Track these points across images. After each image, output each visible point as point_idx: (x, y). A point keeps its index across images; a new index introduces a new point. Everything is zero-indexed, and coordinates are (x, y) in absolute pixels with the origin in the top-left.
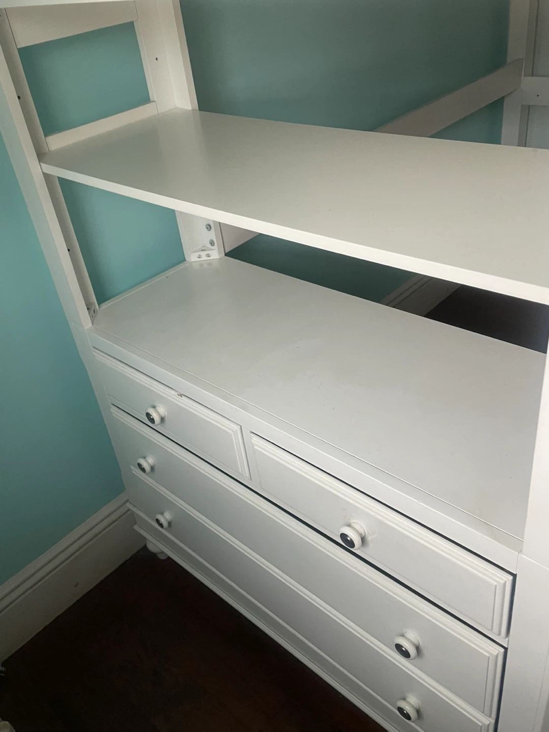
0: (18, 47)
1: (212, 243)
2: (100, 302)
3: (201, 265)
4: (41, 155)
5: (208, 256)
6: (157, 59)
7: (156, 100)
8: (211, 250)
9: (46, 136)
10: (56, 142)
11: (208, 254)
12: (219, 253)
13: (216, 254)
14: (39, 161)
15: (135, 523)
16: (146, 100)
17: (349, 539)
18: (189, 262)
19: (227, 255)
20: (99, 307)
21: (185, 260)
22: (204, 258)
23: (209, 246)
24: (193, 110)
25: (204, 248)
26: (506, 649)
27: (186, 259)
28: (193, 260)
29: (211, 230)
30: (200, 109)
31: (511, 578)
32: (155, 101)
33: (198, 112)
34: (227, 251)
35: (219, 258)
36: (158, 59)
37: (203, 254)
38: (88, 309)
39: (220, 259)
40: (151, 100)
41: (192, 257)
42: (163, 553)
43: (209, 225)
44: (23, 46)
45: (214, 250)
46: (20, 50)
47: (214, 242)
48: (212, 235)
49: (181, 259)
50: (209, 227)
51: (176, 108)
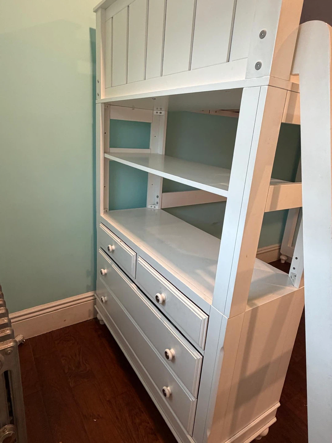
0: (111, 118)
1: (157, 203)
3: (151, 210)
4: (105, 152)
5: (155, 207)
6: (155, 136)
8: (156, 205)
9: (110, 147)
10: (113, 150)
12: (159, 208)
13: (157, 207)
15: (96, 304)
16: (148, 147)
17: (158, 298)
19: (161, 209)
20: (109, 211)
21: (146, 207)
22: (153, 207)
25: (154, 204)
26: (203, 357)
28: (149, 207)
31: (208, 317)
33: (164, 156)
37: (153, 206)
38: (104, 209)
39: (159, 210)
40: (150, 148)
41: (149, 206)
42: (103, 321)
46: (111, 120)
48: (158, 200)
49: (145, 206)
50: (158, 197)
51: (157, 153)
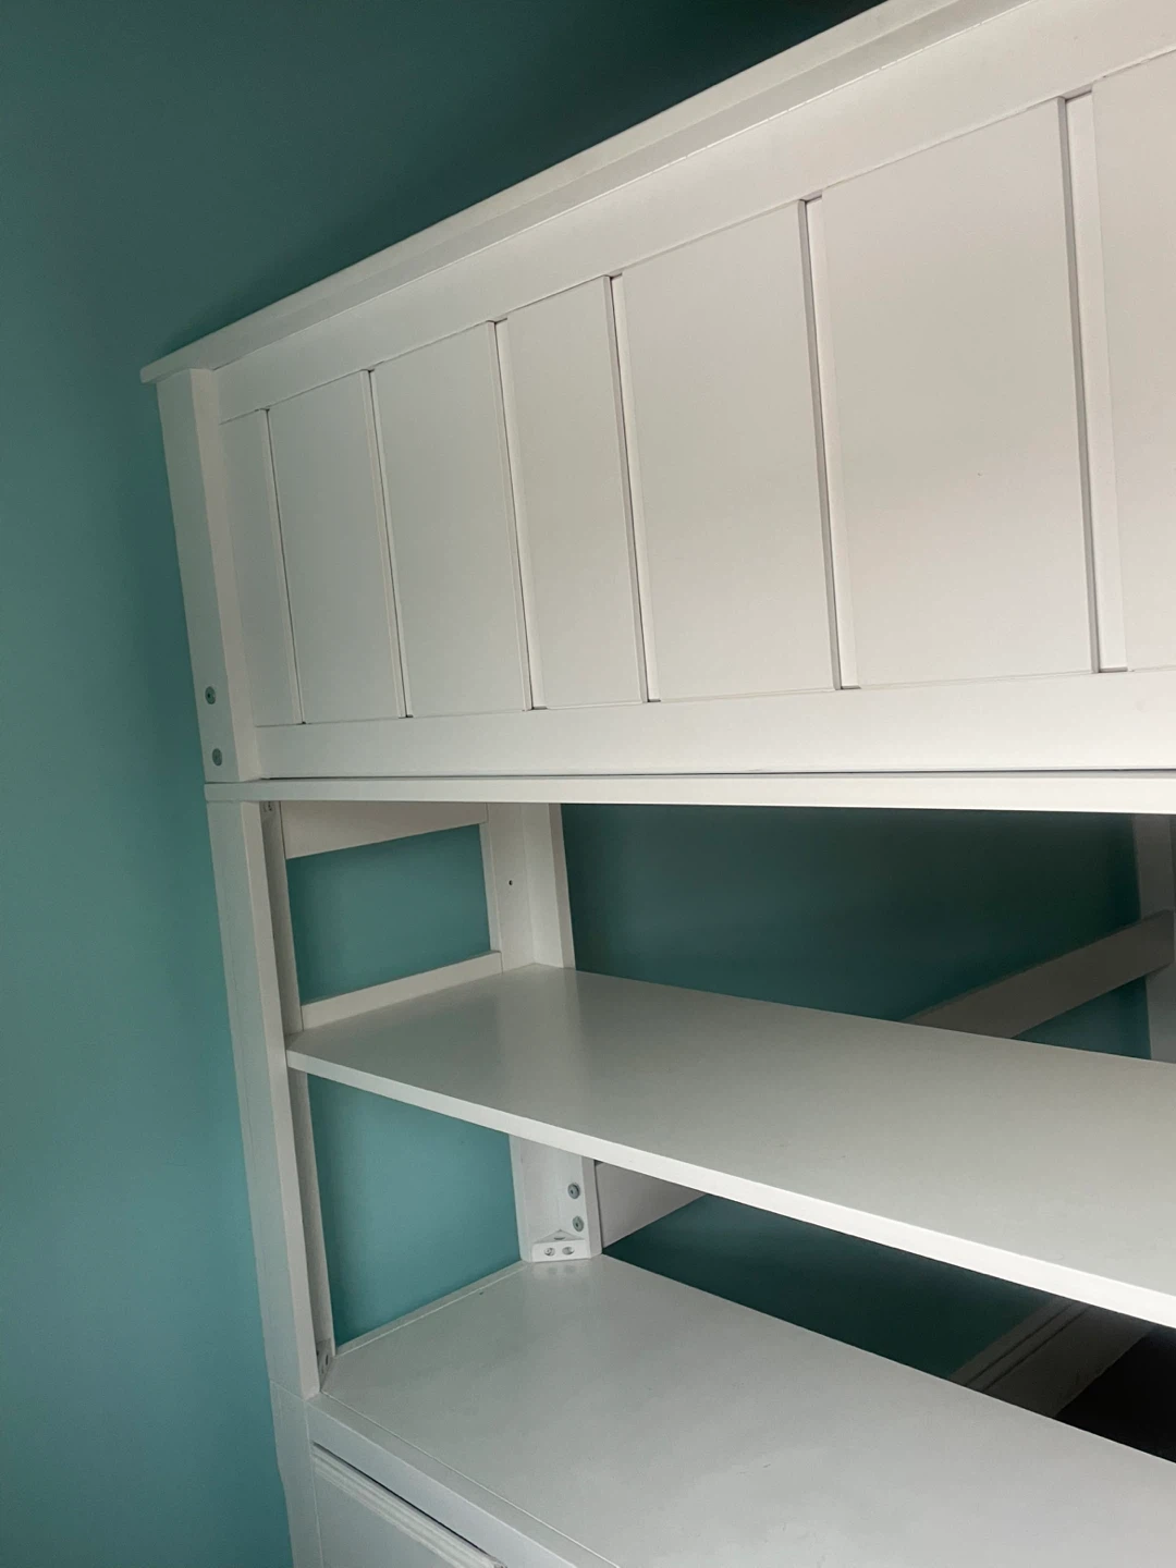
0: (288, 858)
1: (578, 1224)
2: (340, 1341)
3: (552, 1271)
4: (291, 1037)
5: (568, 1251)
6: (510, 883)
7: (501, 949)
8: (574, 1238)
9: (302, 1004)
10: (320, 1015)
11: (568, 1248)
12: (592, 1246)
13: (584, 1249)
14: (287, 1048)
16: (483, 948)
18: (527, 1263)
19: (605, 1251)
20: (337, 1353)
21: (519, 1259)
22: (559, 1256)
23: (572, 1231)
24: (567, 968)
25: (561, 1235)
27: (522, 1256)
28: (535, 1260)
29: (580, 1197)
30: (579, 967)
32: (498, 952)
33: (574, 972)
34: (606, 1245)
35: (590, 1257)
36: (514, 883)
37: (559, 1246)
38: (318, 1354)
39: (592, 1259)
40: (493, 947)
41: (534, 1253)
43: (577, 1188)
44: (294, 856)
45: (580, 1239)
46: (290, 863)
47: (582, 1224)
48: (580, 1207)
49: (511, 1257)
50: (575, 1191)
51: (535, 964)
